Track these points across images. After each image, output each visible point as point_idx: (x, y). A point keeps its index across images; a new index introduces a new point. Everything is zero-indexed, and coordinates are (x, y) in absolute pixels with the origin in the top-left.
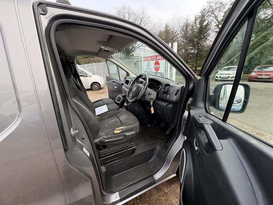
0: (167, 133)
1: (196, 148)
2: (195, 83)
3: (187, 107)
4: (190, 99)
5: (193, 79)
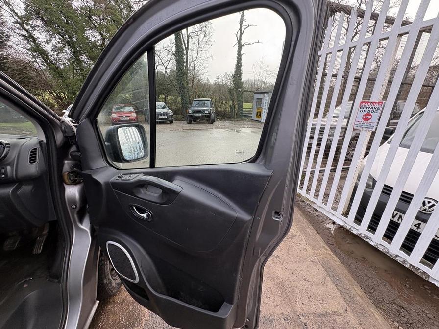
0: (39, 249)
1: (145, 216)
2: (65, 132)
3: (66, 178)
4: (66, 162)
5: (59, 125)
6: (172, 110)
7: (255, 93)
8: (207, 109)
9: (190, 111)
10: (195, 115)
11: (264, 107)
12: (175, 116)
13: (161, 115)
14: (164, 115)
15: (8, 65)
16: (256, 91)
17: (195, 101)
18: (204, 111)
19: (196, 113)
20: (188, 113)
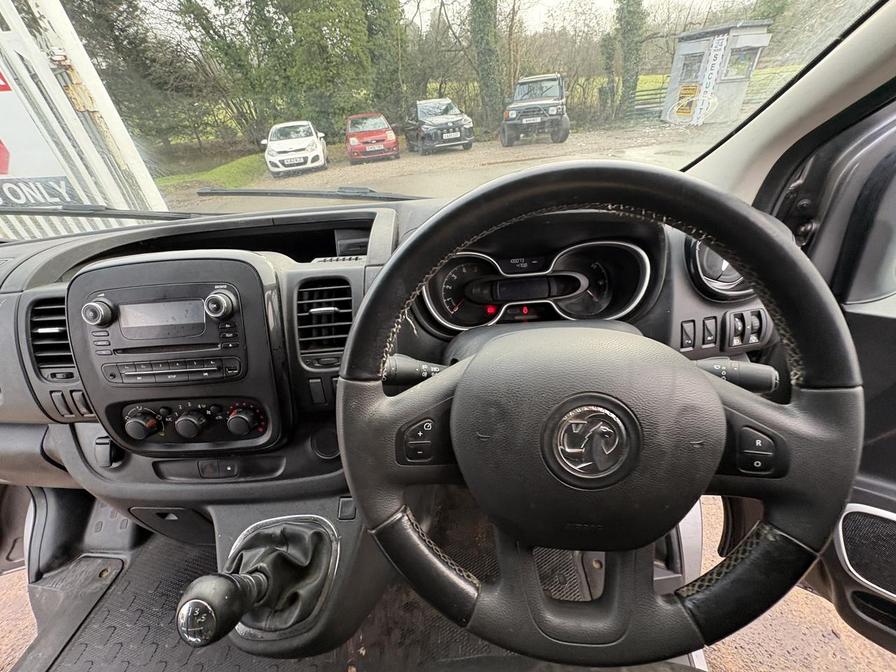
6: (470, 115)
7: (682, 40)
8: (551, 101)
9: (513, 114)
10: (524, 121)
11: (706, 80)
12: (478, 130)
13: (448, 132)
14: (454, 131)
15: (149, 54)
16: (683, 35)
17: (522, 84)
18: (546, 110)
19: (527, 116)
20: (508, 119)
